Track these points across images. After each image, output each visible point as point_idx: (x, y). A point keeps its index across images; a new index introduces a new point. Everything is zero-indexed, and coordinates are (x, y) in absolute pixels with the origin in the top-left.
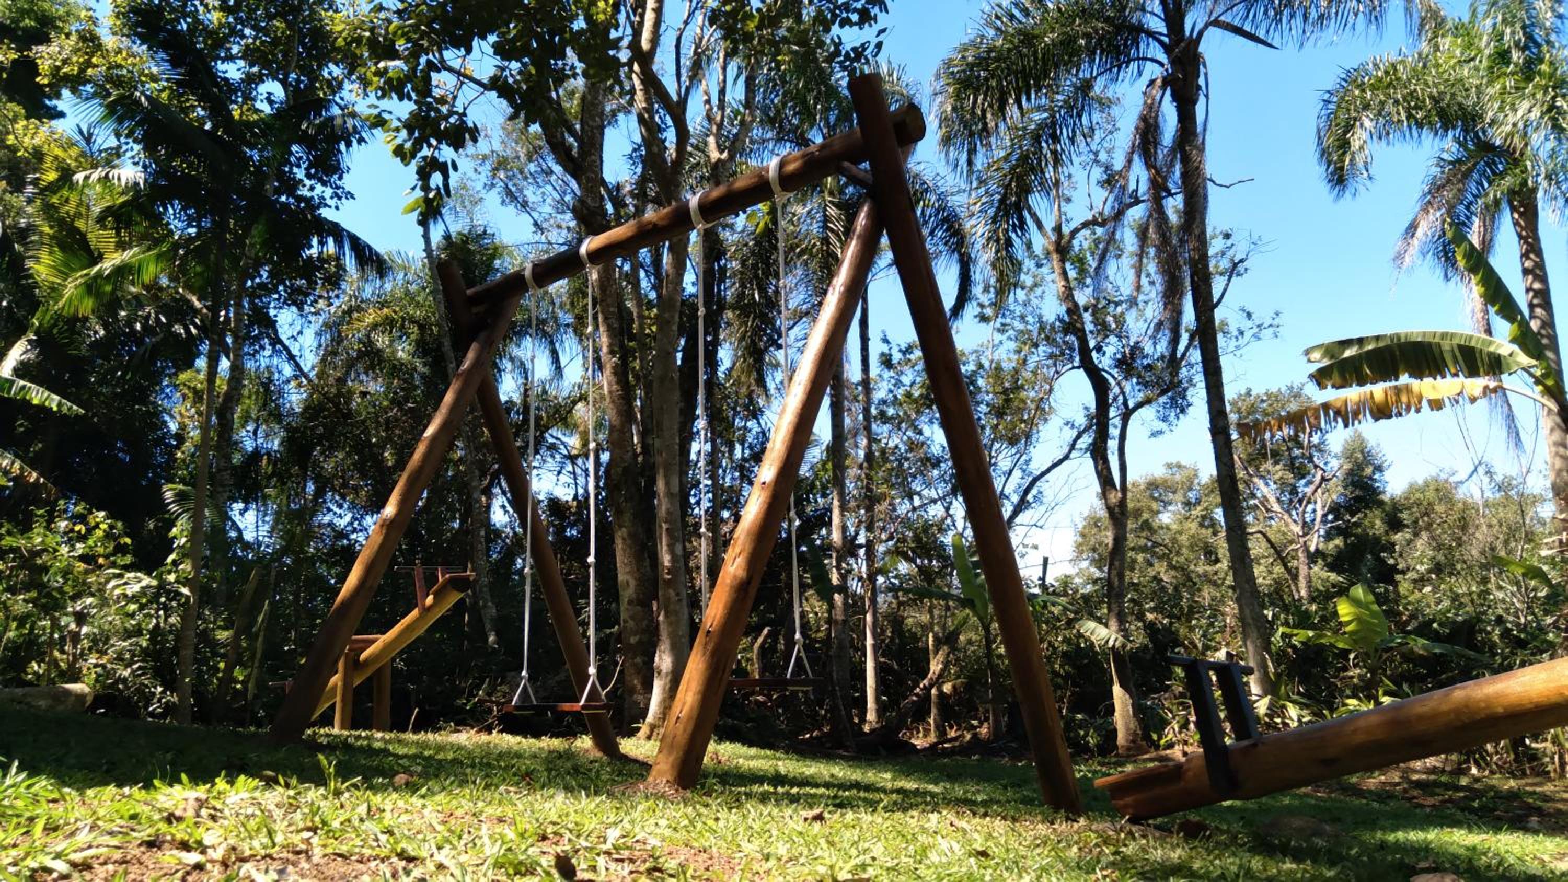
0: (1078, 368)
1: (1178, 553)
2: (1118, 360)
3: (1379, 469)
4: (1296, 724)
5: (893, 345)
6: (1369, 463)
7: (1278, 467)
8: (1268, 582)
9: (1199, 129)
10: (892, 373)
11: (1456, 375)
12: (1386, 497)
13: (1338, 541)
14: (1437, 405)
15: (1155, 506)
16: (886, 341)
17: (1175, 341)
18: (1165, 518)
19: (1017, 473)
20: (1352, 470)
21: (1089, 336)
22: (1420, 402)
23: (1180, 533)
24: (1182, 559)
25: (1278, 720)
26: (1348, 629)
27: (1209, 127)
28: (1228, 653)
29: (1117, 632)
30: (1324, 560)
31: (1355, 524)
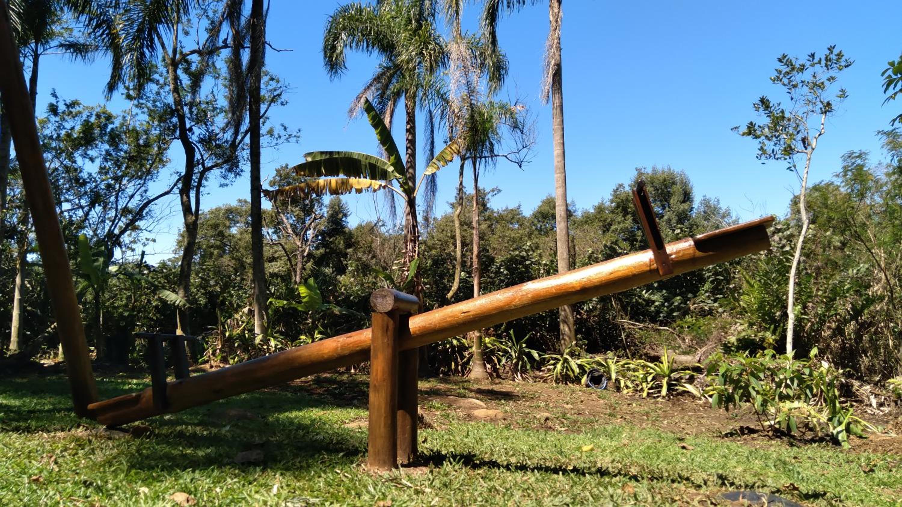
0: (178, 139)
1: (238, 251)
2: (202, 139)
3: (345, 215)
4: (274, 349)
5: (60, 99)
6: (341, 212)
7: (297, 209)
8: (284, 269)
9: (264, 13)
10: (57, 119)
11: (365, 177)
12: (346, 230)
13: (322, 251)
14: (359, 191)
15: (228, 223)
16: (54, 95)
17: (236, 133)
18: (234, 231)
19: (137, 197)
20: (332, 214)
21: (187, 120)
22: (351, 189)
23: (240, 239)
24: (239, 254)
25: (265, 347)
26: (304, 300)
27: (269, 14)
28: (249, 309)
29: (183, 298)
30: (314, 260)
31: (331, 242)
